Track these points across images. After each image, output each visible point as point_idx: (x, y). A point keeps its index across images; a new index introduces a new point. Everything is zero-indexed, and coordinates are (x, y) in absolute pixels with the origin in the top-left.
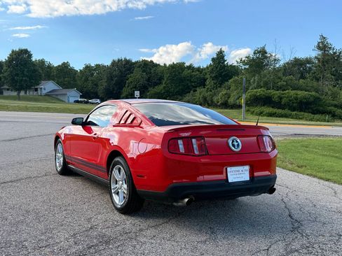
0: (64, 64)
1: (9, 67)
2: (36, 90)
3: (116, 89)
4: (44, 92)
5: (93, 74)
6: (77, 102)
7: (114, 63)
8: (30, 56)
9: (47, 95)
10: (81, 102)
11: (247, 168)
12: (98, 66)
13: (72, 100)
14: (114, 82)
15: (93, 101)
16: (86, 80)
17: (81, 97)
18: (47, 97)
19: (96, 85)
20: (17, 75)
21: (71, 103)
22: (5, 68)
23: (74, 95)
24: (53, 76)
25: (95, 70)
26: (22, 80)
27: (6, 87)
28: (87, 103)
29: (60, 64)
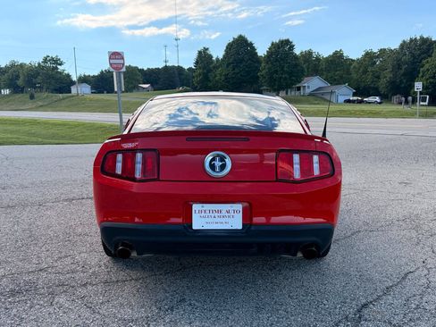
0: (336, 53)
1: (267, 63)
2: (299, 89)
3: (405, 81)
4: (308, 91)
5: (375, 63)
6: (348, 101)
7: (403, 45)
8: (292, 47)
9: (310, 95)
10: (353, 102)
11: (239, 207)
12: (383, 51)
13: (341, 99)
14: (402, 71)
15: (371, 99)
16: (365, 72)
17: (354, 95)
18: (311, 98)
19: (378, 77)
20: (276, 72)
21: (340, 104)
22: (263, 65)
23: (344, 92)
24: (322, 69)
25: (377, 57)
26: (280, 78)
27: (265, 87)
28: (361, 102)
29: (331, 54)
